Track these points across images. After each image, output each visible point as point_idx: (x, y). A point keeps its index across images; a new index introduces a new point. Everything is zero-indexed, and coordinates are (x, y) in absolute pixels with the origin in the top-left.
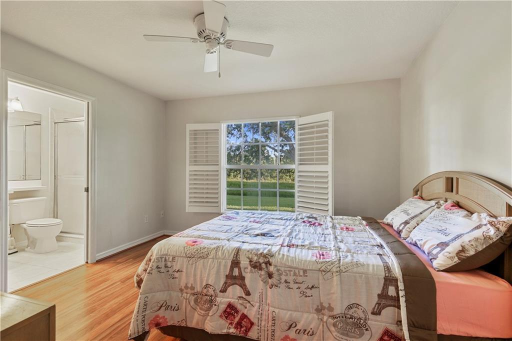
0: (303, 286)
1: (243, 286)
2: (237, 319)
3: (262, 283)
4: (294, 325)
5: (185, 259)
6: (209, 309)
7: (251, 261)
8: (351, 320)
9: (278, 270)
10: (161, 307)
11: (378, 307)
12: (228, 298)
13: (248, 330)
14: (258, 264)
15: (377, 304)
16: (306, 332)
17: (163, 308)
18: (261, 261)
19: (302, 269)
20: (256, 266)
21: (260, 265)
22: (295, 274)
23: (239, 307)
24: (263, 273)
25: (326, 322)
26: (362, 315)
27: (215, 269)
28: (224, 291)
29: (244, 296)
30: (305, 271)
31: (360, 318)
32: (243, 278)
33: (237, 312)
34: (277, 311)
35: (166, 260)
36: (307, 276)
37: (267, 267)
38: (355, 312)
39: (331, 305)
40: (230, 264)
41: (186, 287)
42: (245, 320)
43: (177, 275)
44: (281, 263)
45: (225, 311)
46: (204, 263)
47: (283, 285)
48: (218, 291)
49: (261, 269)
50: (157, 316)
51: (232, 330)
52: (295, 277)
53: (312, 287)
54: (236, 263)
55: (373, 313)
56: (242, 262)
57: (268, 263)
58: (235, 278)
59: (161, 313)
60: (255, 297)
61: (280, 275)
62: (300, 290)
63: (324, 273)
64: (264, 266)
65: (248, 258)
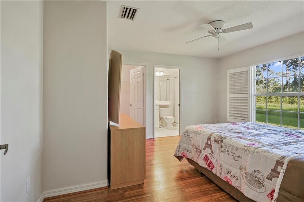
0: (235, 155)
1: (211, 149)
2: (208, 162)
3: (218, 149)
4: (229, 172)
5: (194, 134)
6: (199, 155)
7: (215, 139)
8: (255, 178)
9: (225, 145)
10: (185, 149)
11: (271, 176)
12: (206, 152)
13: (212, 169)
14: (217, 141)
15: (270, 174)
16: (235, 178)
17: (186, 150)
18: (219, 140)
19: (236, 147)
20: (216, 141)
21: (218, 141)
22: (232, 149)
23: (209, 158)
24: (219, 145)
25: (242, 175)
26: (262, 178)
27: (202, 139)
28: (204, 149)
29: (211, 154)
30: (237, 148)
31: (260, 179)
32: (211, 146)
33: (209, 159)
34: (222, 163)
35: (188, 133)
36: (237, 151)
37: (221, 143)
38: (258, 174)
39: (246, 168)
40: (207, 138)
41: (193, 145)
42: (211, 164)
43: (191, 139)
44: (227, 142)
45: (205, 158)
46: (199, 136)
47: (226, 152)
48: (202, 148)
49: (218, 143)
50: (184, 152)
51: (207, 167)
52: (232, 150)
53: (239, 157)
54: (209, 139)
55: (267, 178)
56: (211, 139)
57: (222, 141)
58: (209, 145)
59: (185, 152)
60: (215, 155)
61: (226, 147)
62: (233, 157)
63: (245, 151)
64: (220, 142)
65: (215, 137)
